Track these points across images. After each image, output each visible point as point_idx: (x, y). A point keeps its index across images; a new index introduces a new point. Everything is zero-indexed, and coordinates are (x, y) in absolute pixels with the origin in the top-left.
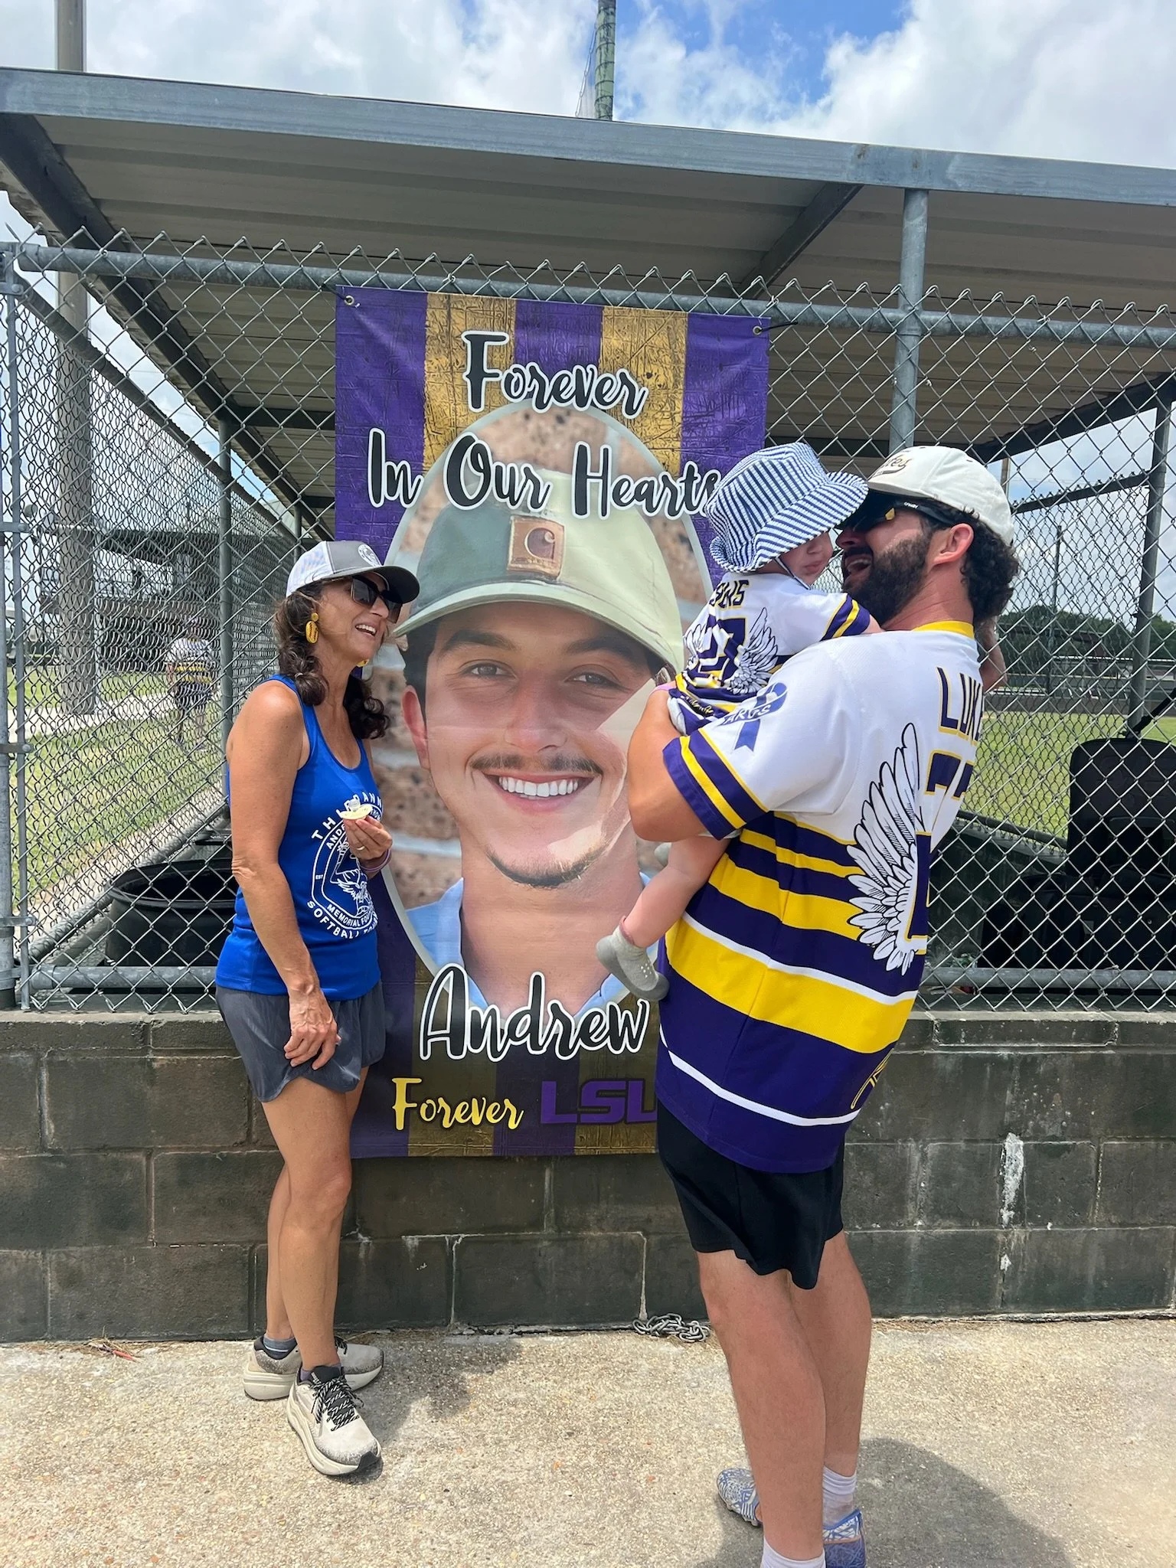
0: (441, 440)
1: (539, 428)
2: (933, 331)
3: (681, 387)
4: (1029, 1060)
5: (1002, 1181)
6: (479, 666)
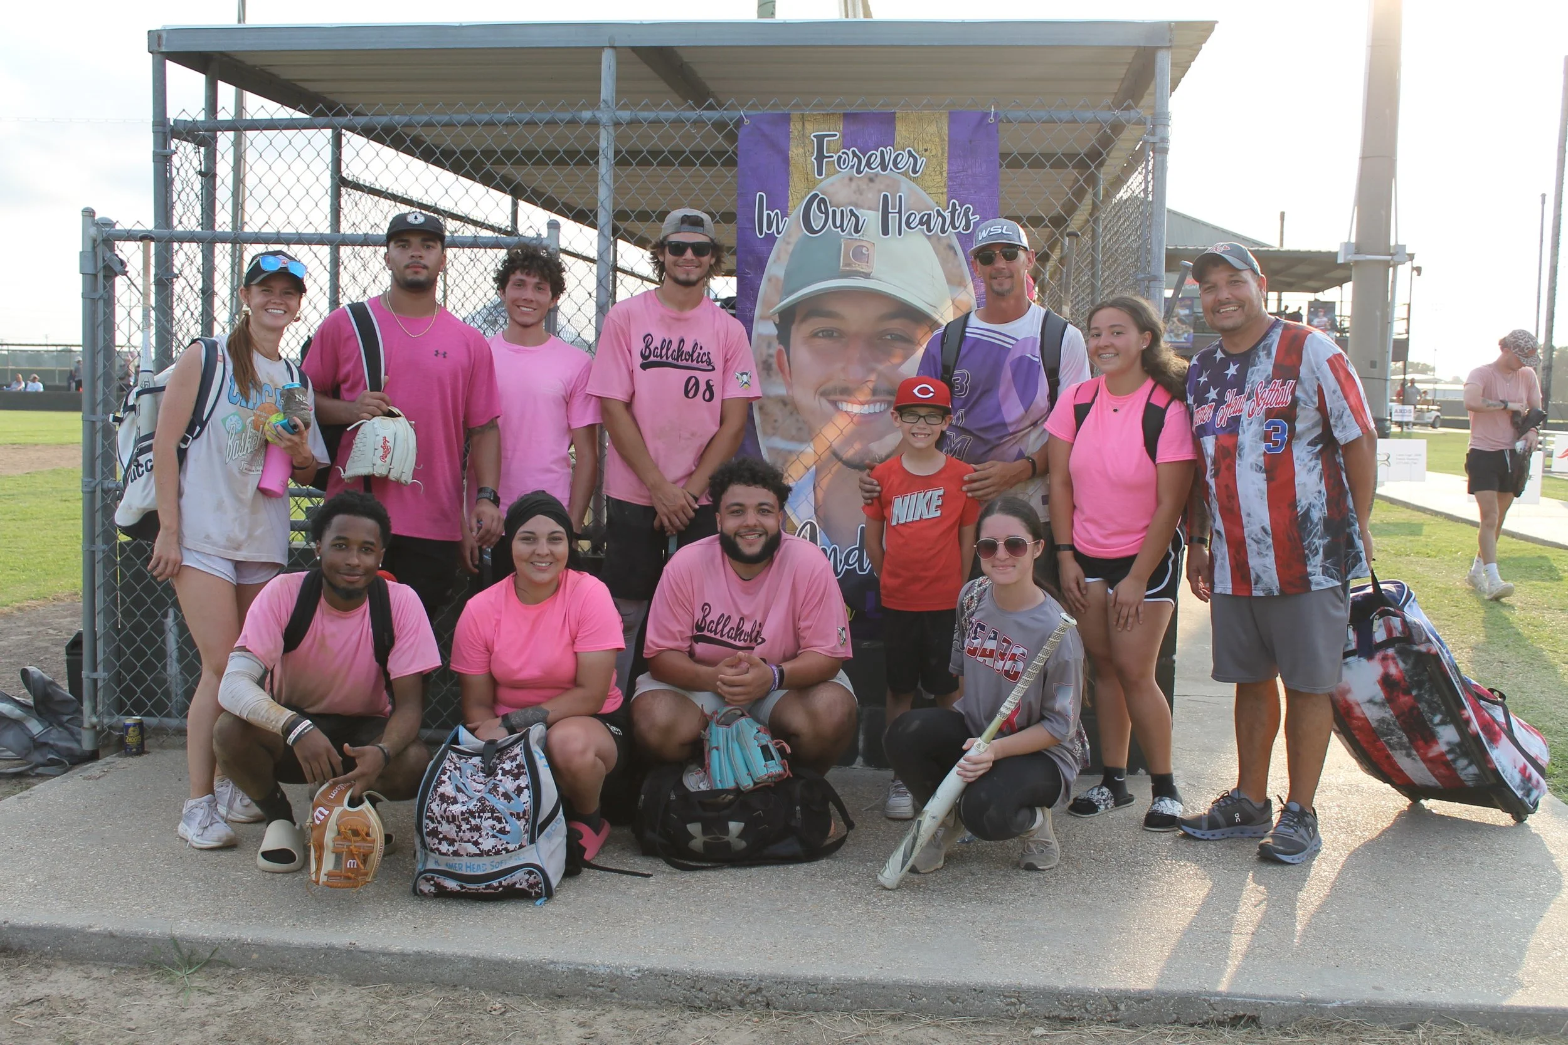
0: (799, 197)
6: (823, 331)
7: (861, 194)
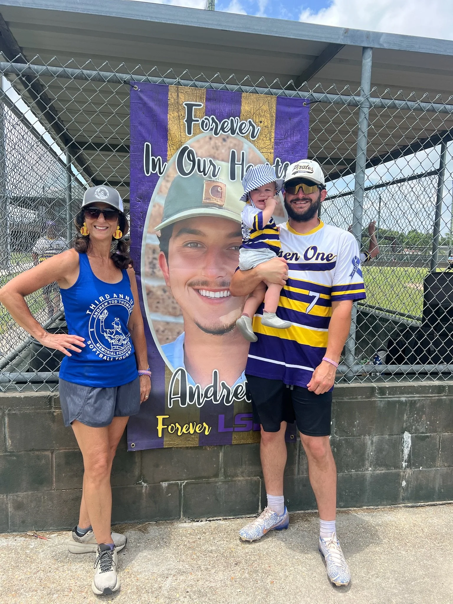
0: (175, 148)
1: (216, 143)
2: (375, 106)
3: (274, 127)
4: (413, 402)
5: (403, 451)
6: (190, 243)
7: (217, 149)
